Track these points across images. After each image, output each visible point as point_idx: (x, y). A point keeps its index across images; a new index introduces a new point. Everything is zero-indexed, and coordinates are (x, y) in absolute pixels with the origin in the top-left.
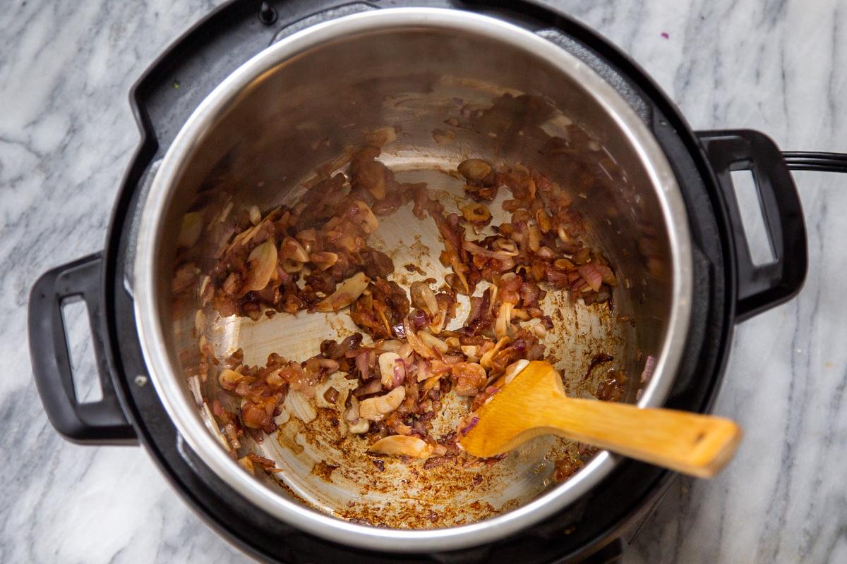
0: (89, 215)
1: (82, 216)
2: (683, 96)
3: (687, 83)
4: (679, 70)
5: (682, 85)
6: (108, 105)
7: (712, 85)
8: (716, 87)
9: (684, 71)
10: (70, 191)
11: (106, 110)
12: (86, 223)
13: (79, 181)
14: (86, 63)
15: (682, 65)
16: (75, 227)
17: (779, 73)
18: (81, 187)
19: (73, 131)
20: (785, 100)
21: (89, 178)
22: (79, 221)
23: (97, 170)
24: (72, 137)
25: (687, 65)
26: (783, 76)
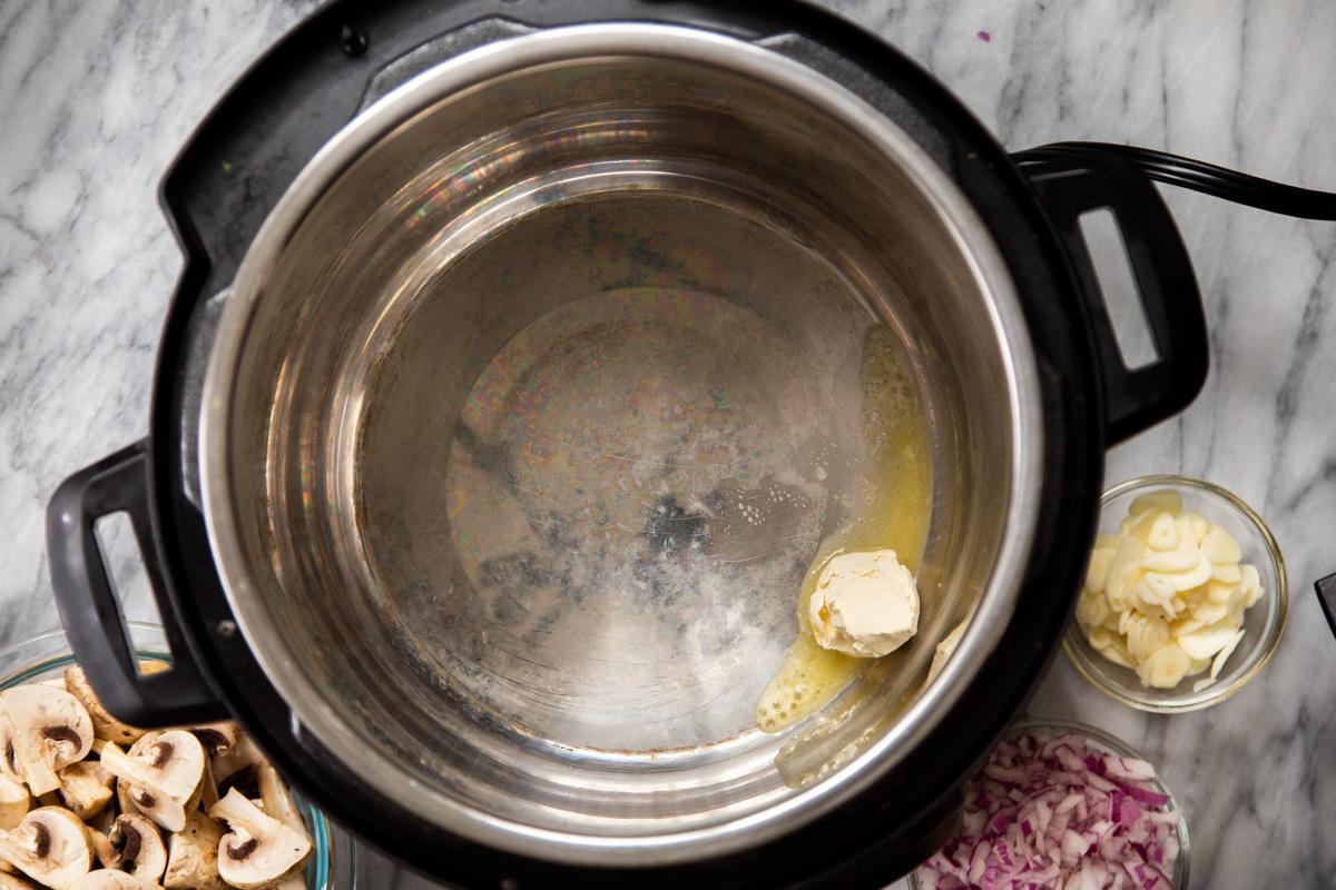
0: (112, 329)
1: (105, 330)
2: (1011, 132)
3: (1017, 112)
4: (1004, 90)
5: (1009, 114)
6: (137, 158)
7: (1056, 116)
8: (1062, 117)
9: (1013, 92)
10: (83, 292)
11: (133, 165)
12: (109, 341)
13: (95, 275)
14: (100, 90)
15: (1009, 83)
16: (93, 349)
17: (1158, 93)
18: (100, 285)
19: (83, 198)
20: (1166, 136)
21: (112, 271)
22: (100, 338)
23: (124, 258)
24: (84, 207)
25: (1018, 82)
26: (1165, 99)
